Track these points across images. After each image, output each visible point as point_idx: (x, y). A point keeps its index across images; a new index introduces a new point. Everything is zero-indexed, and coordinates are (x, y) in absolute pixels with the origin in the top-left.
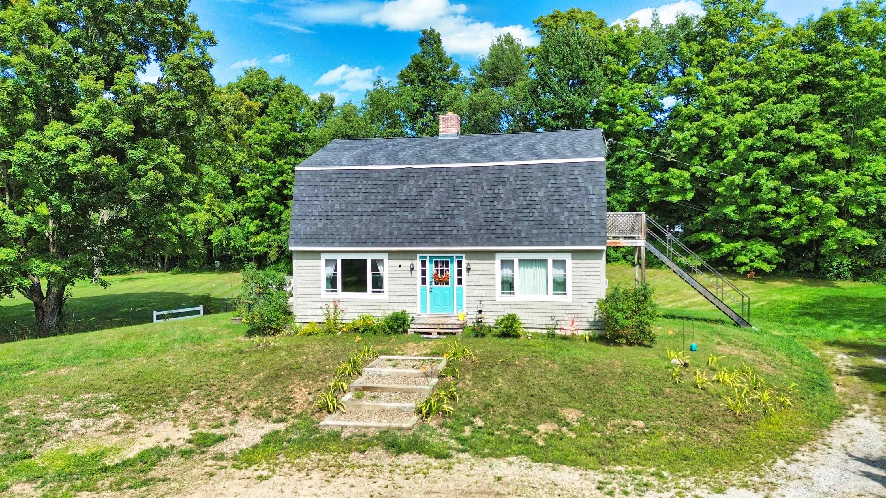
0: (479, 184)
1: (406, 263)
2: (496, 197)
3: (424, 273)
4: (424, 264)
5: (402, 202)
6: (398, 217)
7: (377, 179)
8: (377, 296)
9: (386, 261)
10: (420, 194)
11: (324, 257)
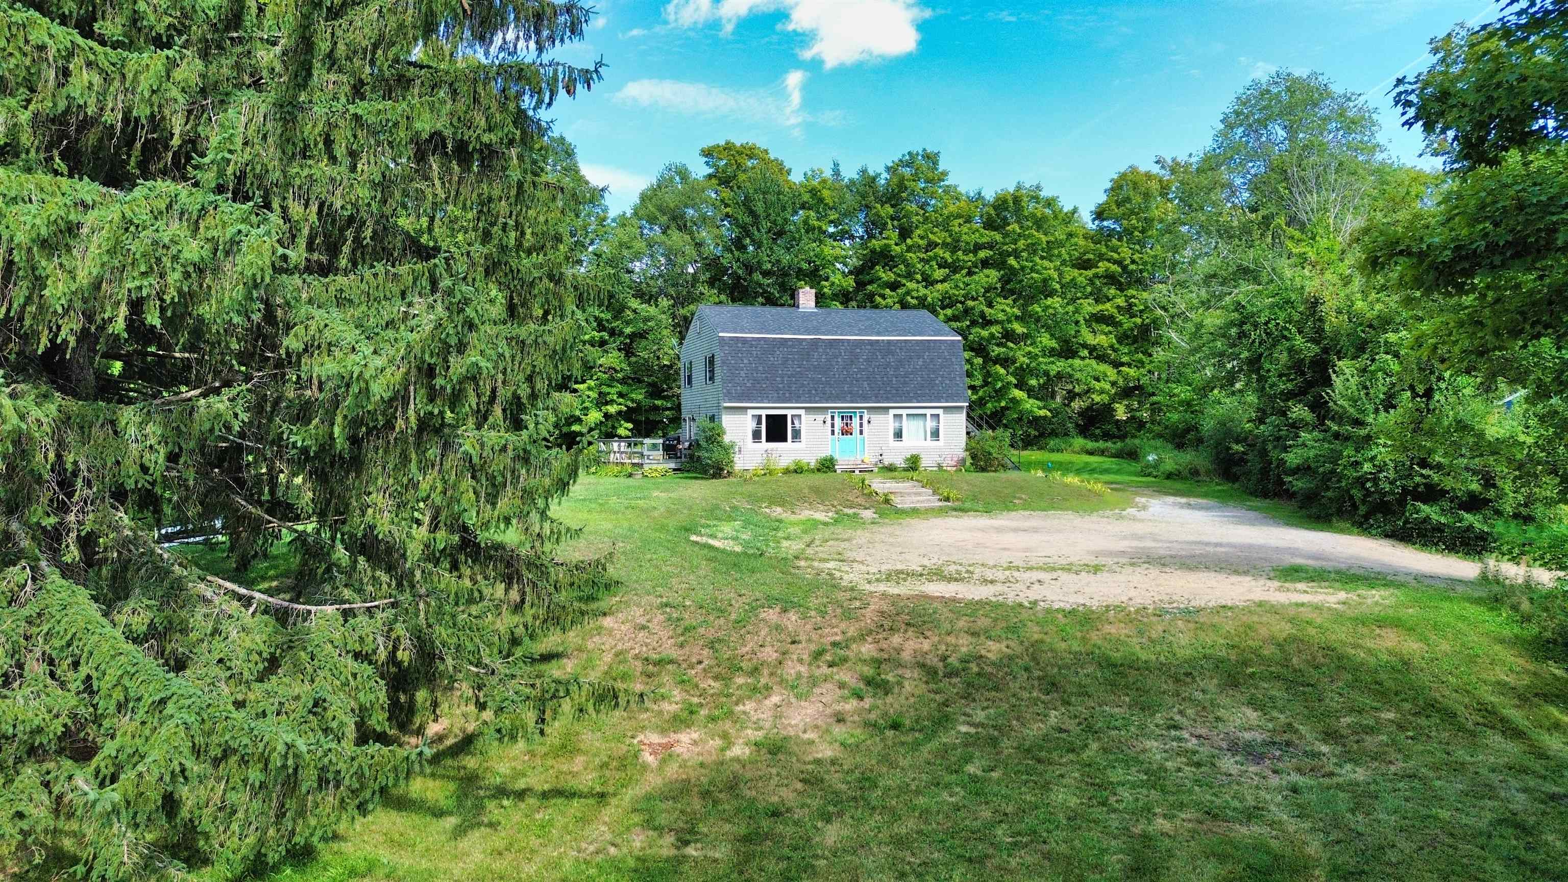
0: (874, 353)
1: (820, 418)
2: (888, 365)
3: (833, 425)
4: (833, 418)
5: (815, 367)
6: (813, 379)
7: (792, 346)
8: (796, 445)
9: (803, 417)
10: (828, 360)
11: (751, 412)
